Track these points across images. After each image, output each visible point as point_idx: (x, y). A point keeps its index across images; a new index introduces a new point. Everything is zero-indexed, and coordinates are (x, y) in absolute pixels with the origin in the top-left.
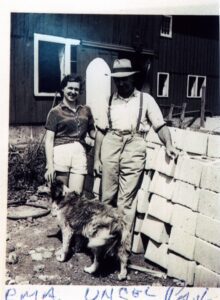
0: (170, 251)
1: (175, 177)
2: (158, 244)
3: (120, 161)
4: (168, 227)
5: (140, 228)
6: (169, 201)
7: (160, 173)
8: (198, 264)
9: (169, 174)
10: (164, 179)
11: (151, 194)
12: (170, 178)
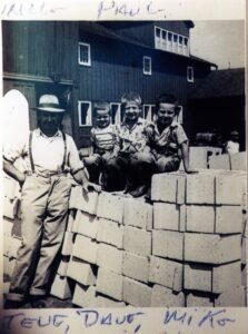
0: (98, 294)
1: (98, 215)
2: (85, 288)
3: (48, 204)
4: (95, 268)
5: (66, 271)
6: (94, 240)
7: (82, 212)
8: (127, 304)
9: (91, 212)
10: (87, 218)
11: (75, 234)
12: (93, 216)
